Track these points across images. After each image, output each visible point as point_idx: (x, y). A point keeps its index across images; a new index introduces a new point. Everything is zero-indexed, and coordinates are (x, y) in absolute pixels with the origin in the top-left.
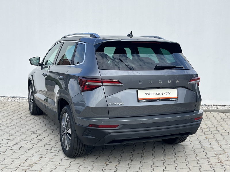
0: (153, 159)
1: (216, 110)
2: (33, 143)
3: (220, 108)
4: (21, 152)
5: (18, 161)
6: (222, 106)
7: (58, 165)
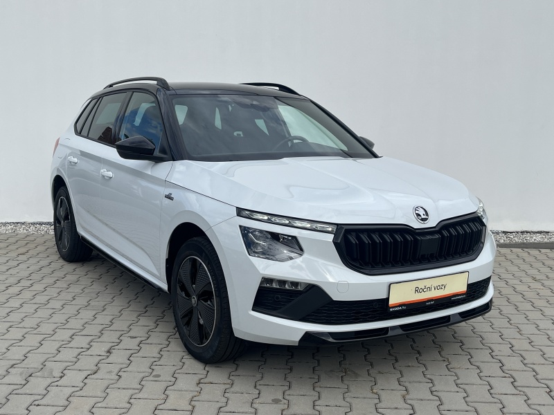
0: (481, 374)
1: (534, 243)
2: (155, 342)
3: (538, 238)
4: (139, 370)
5: (146, 396)
6: (540, 232)
7: (257, 401)
